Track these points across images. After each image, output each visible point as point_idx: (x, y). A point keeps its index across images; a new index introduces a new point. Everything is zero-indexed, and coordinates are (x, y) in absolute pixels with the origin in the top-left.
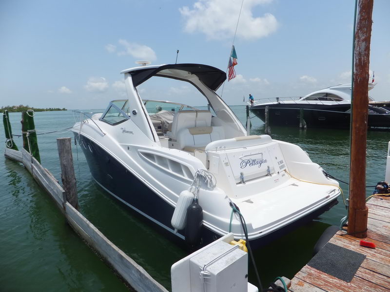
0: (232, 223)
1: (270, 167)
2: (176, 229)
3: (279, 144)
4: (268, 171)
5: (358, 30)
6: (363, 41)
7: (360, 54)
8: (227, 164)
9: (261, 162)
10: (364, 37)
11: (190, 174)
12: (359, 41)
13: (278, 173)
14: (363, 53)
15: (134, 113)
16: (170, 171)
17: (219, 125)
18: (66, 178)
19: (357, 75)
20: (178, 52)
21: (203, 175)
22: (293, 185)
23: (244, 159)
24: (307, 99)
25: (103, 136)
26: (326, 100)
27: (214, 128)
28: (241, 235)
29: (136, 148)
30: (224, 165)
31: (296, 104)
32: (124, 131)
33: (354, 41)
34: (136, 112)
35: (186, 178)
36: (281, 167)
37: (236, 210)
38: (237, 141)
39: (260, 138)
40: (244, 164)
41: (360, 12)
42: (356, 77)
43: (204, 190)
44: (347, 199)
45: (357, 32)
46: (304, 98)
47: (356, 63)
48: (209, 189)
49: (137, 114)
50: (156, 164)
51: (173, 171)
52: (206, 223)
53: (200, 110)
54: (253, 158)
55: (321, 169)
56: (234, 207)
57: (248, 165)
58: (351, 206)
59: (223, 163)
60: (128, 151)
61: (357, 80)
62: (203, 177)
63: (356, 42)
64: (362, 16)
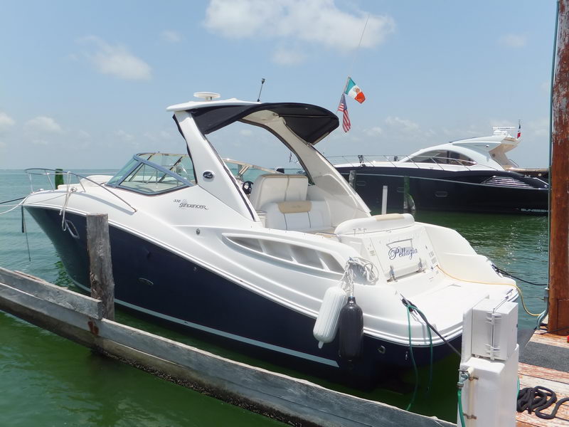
0: (411, 324)
1: (422, 259)
2: (322, 340)
3: (425, 227)
4: (420, 265)
5: (558, 83)
6: (564, 96)
7: (560, 111)
8: (372, 252)
9: (412, 252)
10: (564, 93)
11: (335, 265)
12: (558, 96)
13: (432, 268)
14: (564, 111)
15: (208, 176)
16: (295, 262)
17: (321, 200)
18: (101, 279)
19: (556, 135)
20: (263, 82)
21: (360, 262)
22: (453, 285)
23: (391, 246)
24: (414, 160)
25: (131, 214)
26: (448, 162)
27: (315, 204)
28: (423, 339)
29: (217, 232)
30: (370, 254)
31: (396, 168)
32: (183, 205)
33: (552, 95)
34: (212, 175)
35: (327, 269)
36: (434, 261)
37: (411, 308)
38: (378, 220)
39: (403, 218)
40: (393, 254)
41: (561, 63)
42: (556, 139)
43: (362, 285)
44: (547, 288)
45: (557, 86)
46: (410, 157)
47: (556, 123)
48: (369, 284)
49: (215, 179)
50: (264, 254)
51: (299, 263)
52: (367, 330)
53: (292, 173)
54: (402, 245)
55: (490, 263)
56: (409, 305)
57: (398, 254)
58: (552, 296)
59: (368, 251)
60: (198, 236)
61: (556, 142)
62: (361, 266)
63: (555, 96)
64: (562, 67)
